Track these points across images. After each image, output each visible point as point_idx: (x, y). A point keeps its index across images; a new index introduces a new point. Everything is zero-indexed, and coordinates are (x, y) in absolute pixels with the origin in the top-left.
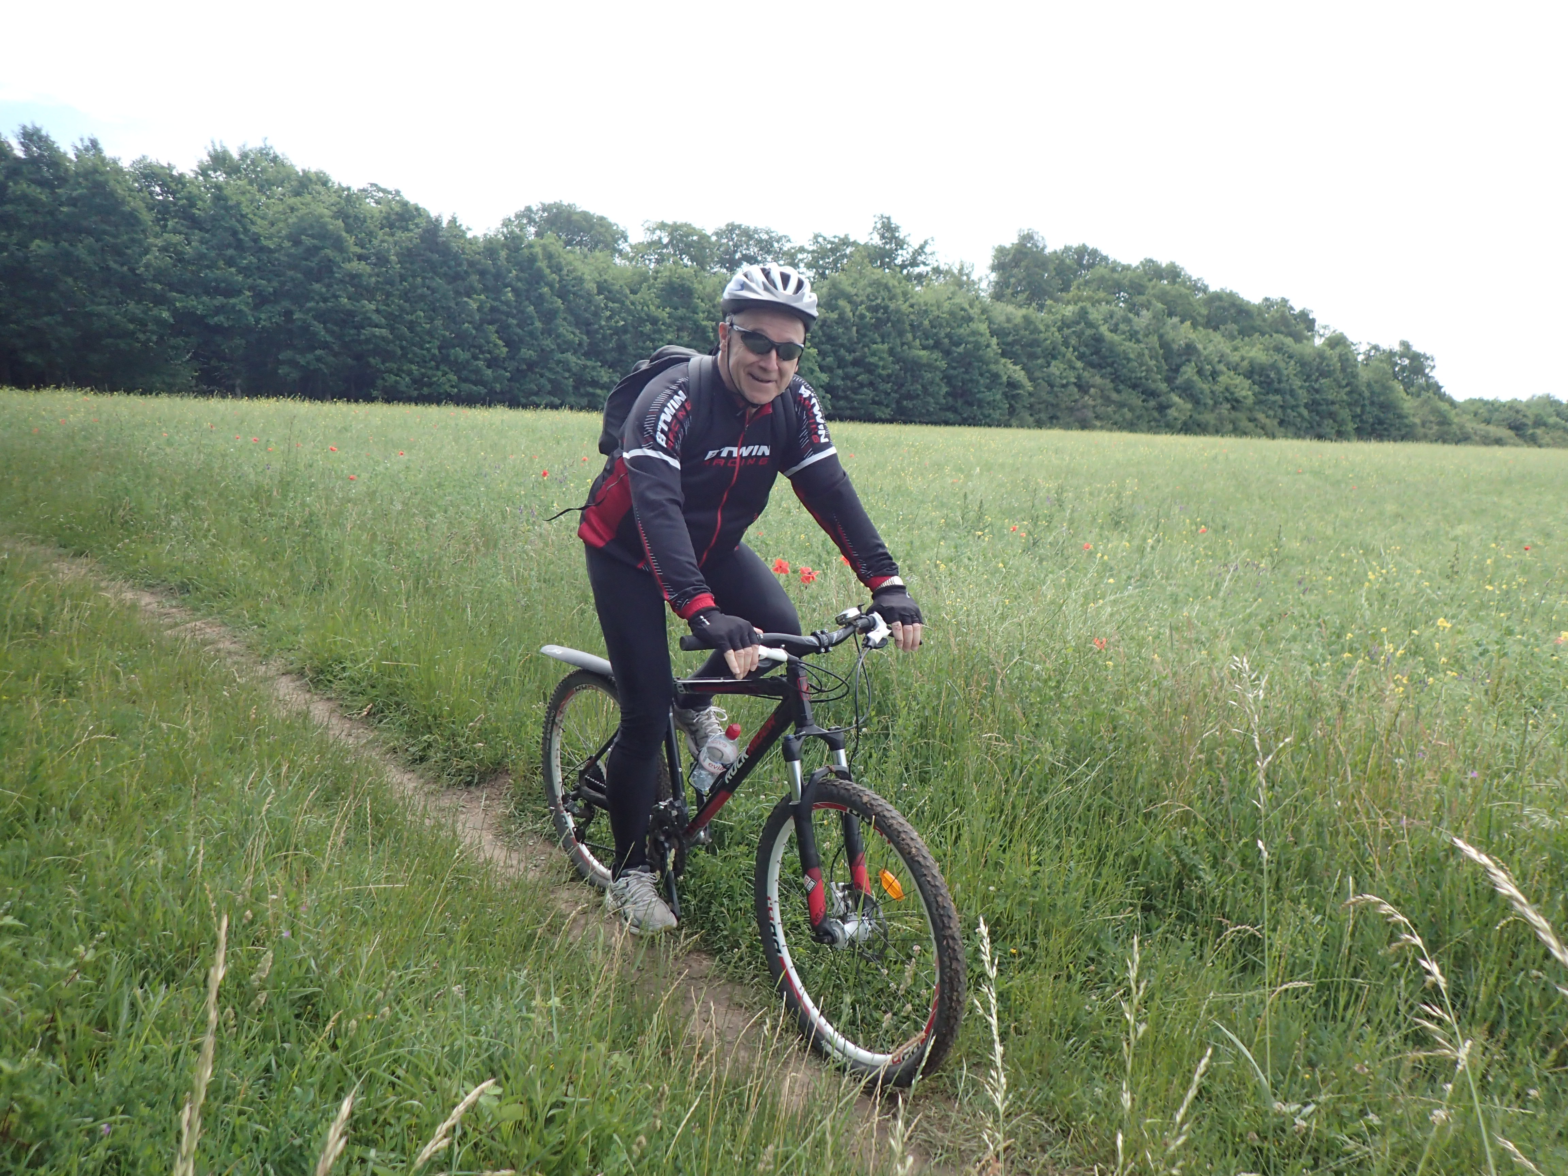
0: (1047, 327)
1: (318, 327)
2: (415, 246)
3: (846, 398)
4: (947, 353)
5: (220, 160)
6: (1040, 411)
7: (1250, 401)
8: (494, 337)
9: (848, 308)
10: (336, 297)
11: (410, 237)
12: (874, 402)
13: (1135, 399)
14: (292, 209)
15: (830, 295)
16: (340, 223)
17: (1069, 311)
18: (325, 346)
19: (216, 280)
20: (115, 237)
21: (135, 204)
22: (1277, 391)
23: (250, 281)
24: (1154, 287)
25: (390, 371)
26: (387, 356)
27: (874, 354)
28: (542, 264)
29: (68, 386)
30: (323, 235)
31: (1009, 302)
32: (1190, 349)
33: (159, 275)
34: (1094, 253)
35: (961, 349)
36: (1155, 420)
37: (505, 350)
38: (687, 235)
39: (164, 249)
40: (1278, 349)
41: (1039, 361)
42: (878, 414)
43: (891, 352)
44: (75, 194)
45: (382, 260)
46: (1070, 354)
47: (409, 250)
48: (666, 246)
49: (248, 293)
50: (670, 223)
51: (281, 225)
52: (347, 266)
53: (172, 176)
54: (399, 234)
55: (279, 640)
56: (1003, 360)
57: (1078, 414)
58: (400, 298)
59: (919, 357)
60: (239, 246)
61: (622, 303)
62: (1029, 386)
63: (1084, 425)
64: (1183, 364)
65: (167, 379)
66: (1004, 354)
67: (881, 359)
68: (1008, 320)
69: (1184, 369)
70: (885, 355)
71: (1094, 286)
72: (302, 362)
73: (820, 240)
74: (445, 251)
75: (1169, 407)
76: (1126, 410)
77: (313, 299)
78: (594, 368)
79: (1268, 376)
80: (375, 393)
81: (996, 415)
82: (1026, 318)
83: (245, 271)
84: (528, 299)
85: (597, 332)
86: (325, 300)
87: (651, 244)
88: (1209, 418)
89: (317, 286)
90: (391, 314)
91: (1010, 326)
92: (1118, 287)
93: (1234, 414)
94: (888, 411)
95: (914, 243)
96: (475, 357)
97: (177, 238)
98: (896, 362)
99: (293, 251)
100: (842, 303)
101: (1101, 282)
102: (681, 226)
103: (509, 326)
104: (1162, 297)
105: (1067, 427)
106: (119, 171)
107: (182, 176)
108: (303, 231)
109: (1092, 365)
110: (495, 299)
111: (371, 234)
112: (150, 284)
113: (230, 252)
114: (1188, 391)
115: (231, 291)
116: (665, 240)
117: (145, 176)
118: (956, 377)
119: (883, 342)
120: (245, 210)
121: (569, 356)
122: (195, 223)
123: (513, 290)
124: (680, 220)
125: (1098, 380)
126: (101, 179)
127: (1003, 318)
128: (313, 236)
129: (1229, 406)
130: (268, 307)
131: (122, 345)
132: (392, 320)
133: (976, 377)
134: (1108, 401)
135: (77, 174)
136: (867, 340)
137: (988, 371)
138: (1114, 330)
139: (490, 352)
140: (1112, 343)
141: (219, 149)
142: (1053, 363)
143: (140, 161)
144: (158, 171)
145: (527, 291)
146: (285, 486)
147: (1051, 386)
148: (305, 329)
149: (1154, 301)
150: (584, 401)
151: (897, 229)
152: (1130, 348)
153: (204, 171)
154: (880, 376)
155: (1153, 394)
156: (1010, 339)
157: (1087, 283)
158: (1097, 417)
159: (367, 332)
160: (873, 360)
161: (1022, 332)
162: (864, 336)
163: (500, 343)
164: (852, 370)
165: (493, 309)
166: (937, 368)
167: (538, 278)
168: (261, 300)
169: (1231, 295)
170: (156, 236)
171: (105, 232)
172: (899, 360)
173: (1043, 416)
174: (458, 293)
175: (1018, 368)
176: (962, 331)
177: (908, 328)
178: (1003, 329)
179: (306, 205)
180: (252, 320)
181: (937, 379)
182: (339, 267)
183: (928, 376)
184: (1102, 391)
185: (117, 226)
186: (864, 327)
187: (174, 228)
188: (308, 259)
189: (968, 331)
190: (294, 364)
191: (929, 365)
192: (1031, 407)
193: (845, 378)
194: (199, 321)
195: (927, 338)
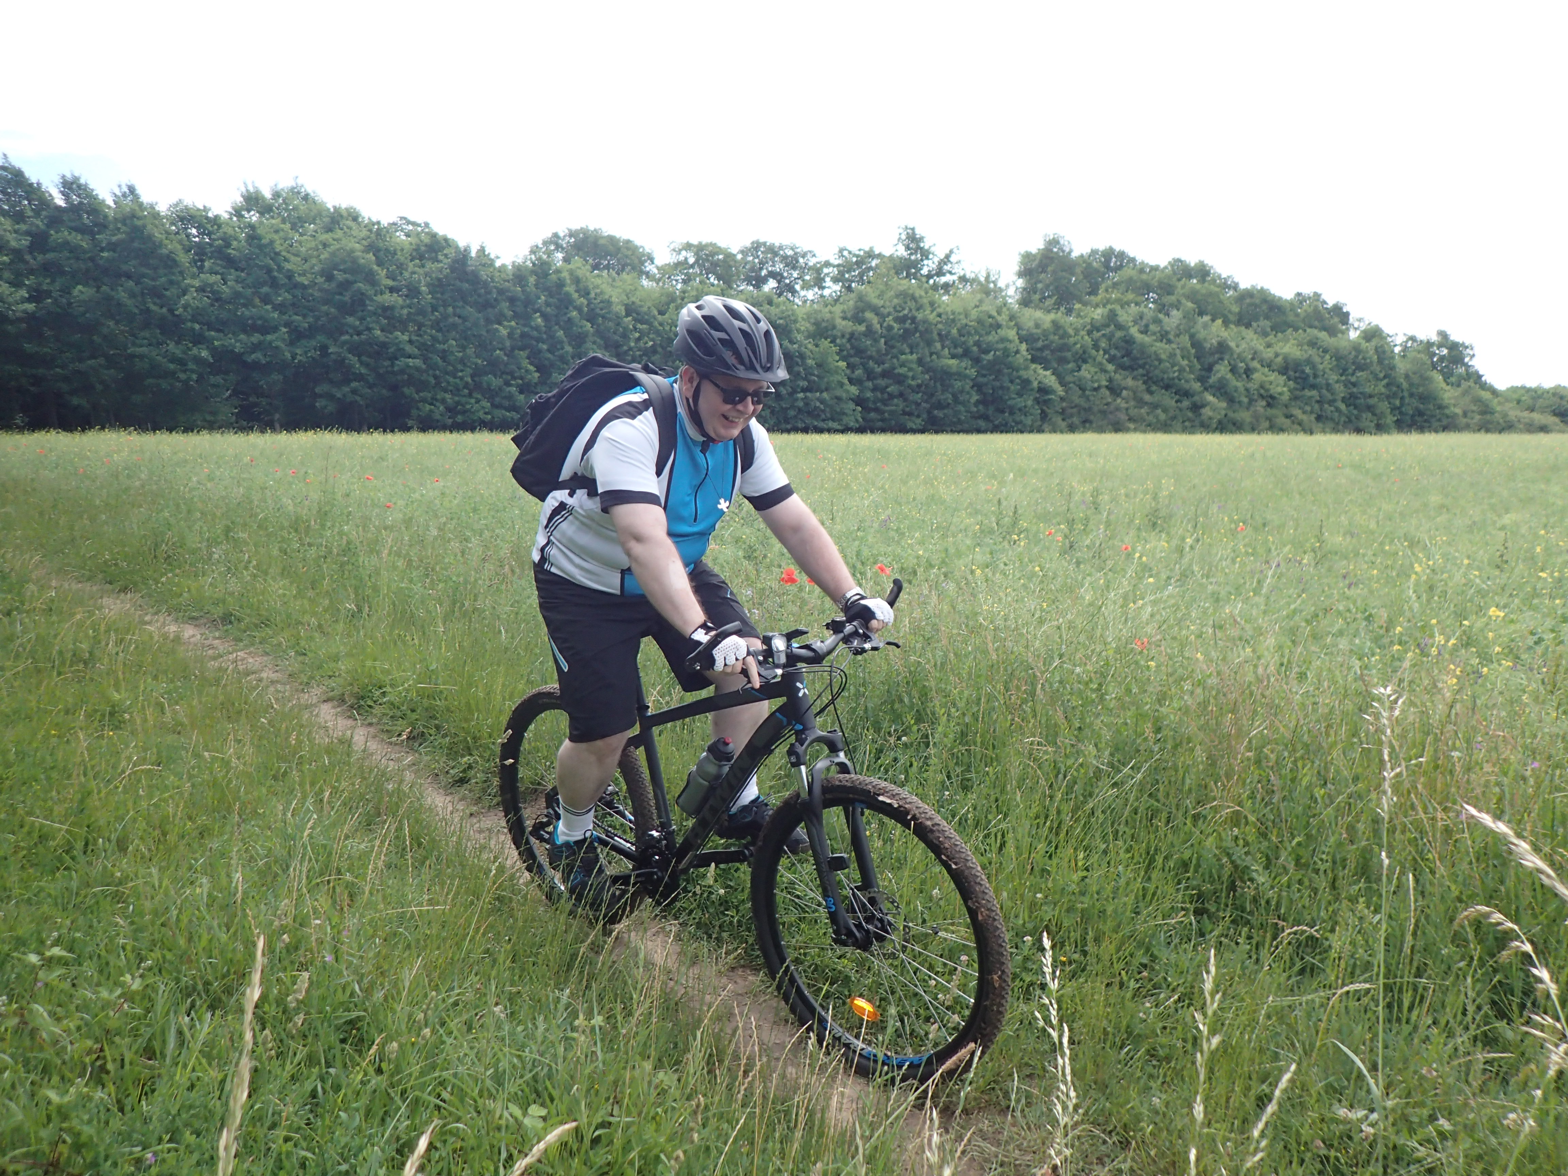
0: (1077, 331)
1: (353, 360)
2: (446, 277)
3: (876, 410)
4: (976, 361)
5: (252, 200)
6: (1072, 416)
7: (1286, 397)
8: (525, 363)
9: (875, 320)
10: (369, 329)
11: (439, 267)
12: (905, 413)
13: (1168, 400)
14: (325, 245)
15: (856, 308)
16: (371, 256)
17: (1098, 314)
18: (360, 378)
19: (252, 318)
20: (153, 279)
21: (172, 246)
22: (1313, 387)
23: (286, 317)
24: (1183, 287)
25: (424, 400)
26: (422, 386)
27: (902, 365)
28: (570, 289)
29: (112, 426)
30: (355, 269)
31: (1037, 307)
32: (1222, 348)
33: (197, 315)
34: (1121, 255)
35: (990, 356)
36: (1189, 420)
37: (537, 375)
38: (713, 254)
39: (201, 290)
40: (1313, 344)
41: (1071, 366)
42: (910, 425)
43: (920, 362)
44: (114, 239)
45: (413, 291)
46: (1100, 357)
47: (439, 280)
48: (692, 266)
49: (284, 330)
50: (695, 243)
51: (314, 261)
52: (379, 298)
53: (207, 218)
54: (429, 265)
55: (320, 667)
56: (1034, 366)
57: (1111, 417)
58: (432, 327)
59: (949, 366)
60: (274, 283)
61: (650, 324)
62: (1060, 391)
63: (1118, 428)
64: (1216, 362)
65: (209, 417)
66: (1033, 360)
67: (910, 369)
68: (1037, 326)
69: (1217, 367)
70: (914, 366)
71: (1123, 287)
72: (339, 395)
73: (845, 253)
74: (474, 279)
75: (1203, 406)
76: (1159, 411)
77: (347, 332)
79: (1303, 372)
80: (410, 423)
81: (1028, 421)
82: (1054, 323)
83: (281, 308)
84: (557, 323)
85: (626, 354)
86: (359, 334)
87: (678, 264)
88: (1244, 416)
89: (350, 320)
90: (424, 344)
91: (1039, 331)
92: (1147, 288)
93: (1270, 412)
94: (919, 421)
95: (940, 253)
96: (508, 384)
97: (213, 278)
98: (926, 372)
99: (326, 286)
100: (869, 315)
101: (1129, 285)
102: (707, 245)
103: (540, 351)
104: (1192, 296)
105: (1101, 430)
106: (156, 215)
107: (217, 217)
108: (335, 267)
109: (1123, 367)
110: (525, 325)
111: (401, 267)
112: (189, 324)
113: (265, 289)
114: (1222, 390)
115: (267, 328)
116: (691, 261)
117: (182, 219)
118: (986, 384)
119: (912, 353)
120: (278, 248)
122: (231, 262)
123: (543, 316)
124: (705, 240)
125: (1130, 382)
126: (139, 223)
127: (1031, 324)
128: (344, 271)
129: (1264, 403)
130: (304, 342)
131: (164, 385)
132: (425, 350)
133: (1007, 384)
134: (1141, 403)
135: (116, 219)
136: (895, 351)
137: (1019, 377)
138: (1145, 331)
139: (522, 378)
140: (1142, 345)
141: (252, 190)
142: (1084, 367)
143: (177, 205)
144: (194, 213)
145: (557, 316)
146: (322, 516)
147: (1083, 389)
148: (341, 362)
149: (1184, 301)
151: (921, 239)
152: (1162, 348)
153: (238, 212)
154: (909, 386)
155: (1187, 394)
156: (1040, 344)
157: (1115, 285)
158: (1130, 419)
159: (401, 363)
160: (903, 370)
161: (1052, 337)
162: (893, 347)
163: (532, 368)
164: (882, 382)
165: (523, 335)
166: (966, 377)
167: (566, 302)
168: (297, 335)
169: (1262, 291)
170: (194, 277)
171: (144, 276)
172: (928, 370)
173: (1076, 420)
174: (488, 321)
175: (1048, 373)
176: (990, 338)
177: (936, 338)
178: (1032, 335)
179: (337, 240)
180: (288, 355)
181: (967, 388)
182: (372, 300)
183: (958, 384)
184: (1135, 393)
185: (155, 269)
186: (892, 338)
187: (211, 268)
188: (341, 294)
189: (997, 338)
190: (331, 397)
191: (959, 374)
192: (1063, 412)
193: (874, 389)
194: (237, 359)
195: (955, 347)
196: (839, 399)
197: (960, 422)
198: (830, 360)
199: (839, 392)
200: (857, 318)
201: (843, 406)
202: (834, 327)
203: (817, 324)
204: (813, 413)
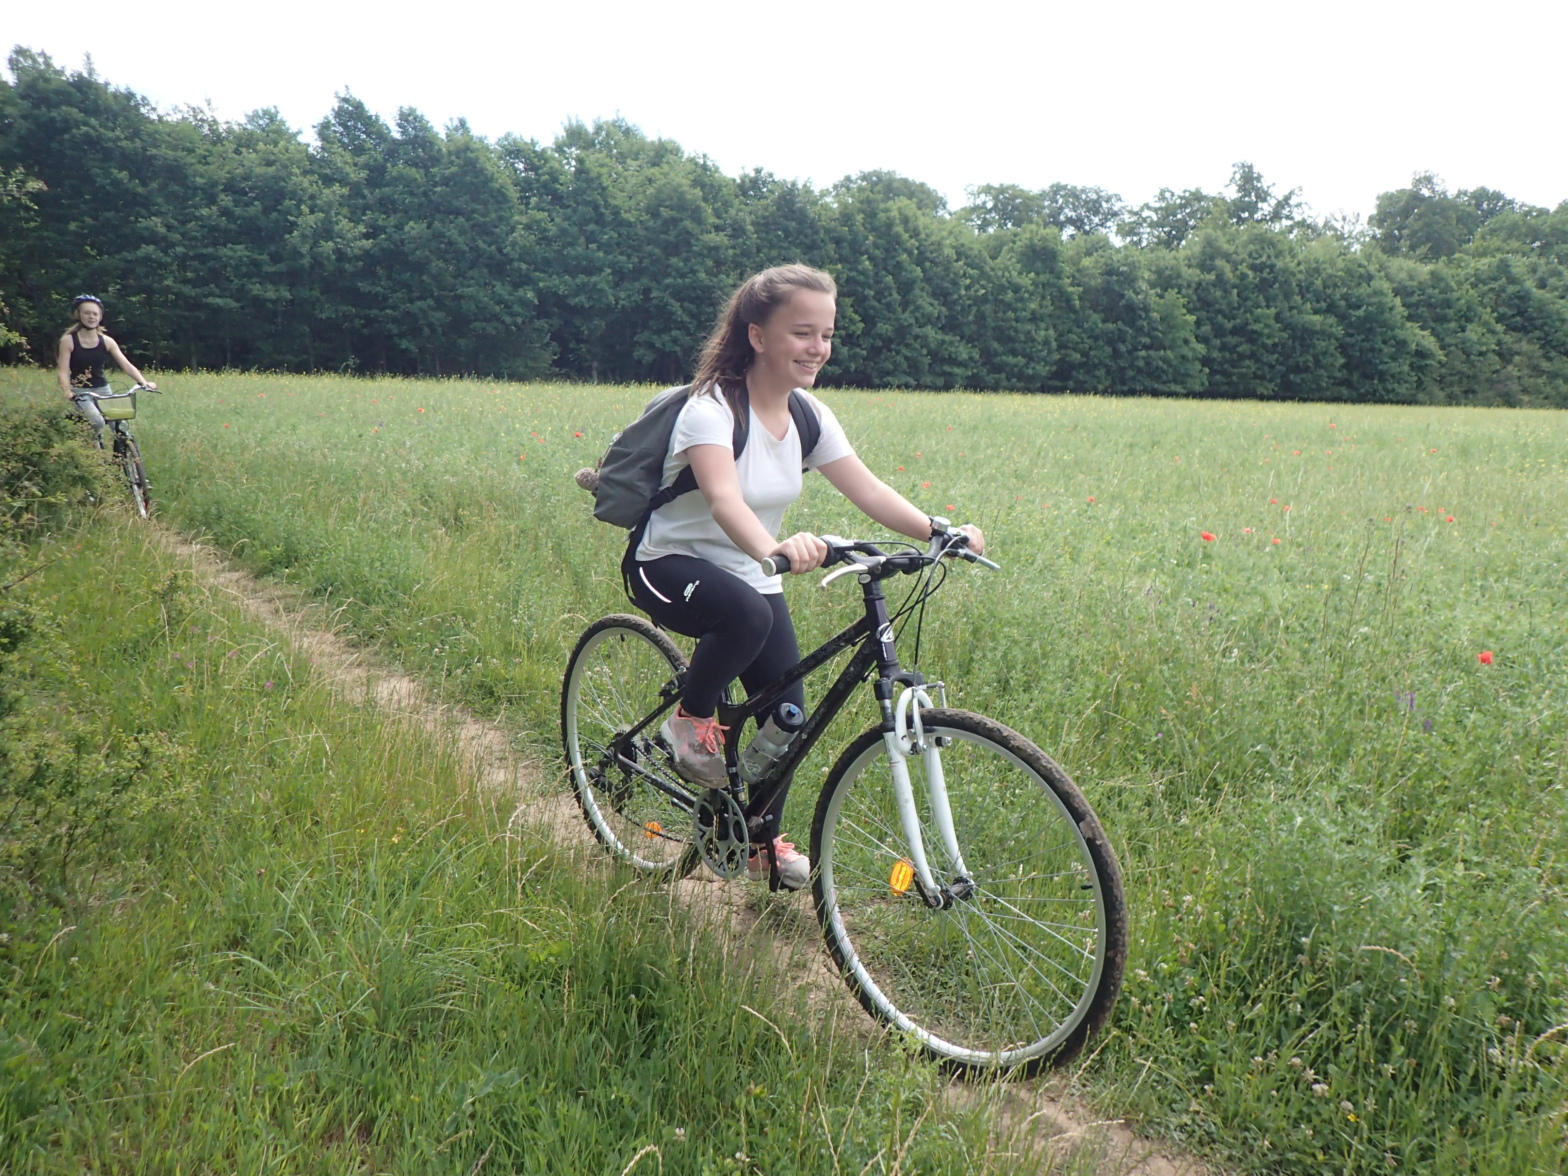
1: (675, 307)
2: (772, 214)
3: (1224, 373)
4: (1342, 318)
5: (575, 135)
6: (1451, 385)
9: (1227, 268)
10: (693, 272)
11: (766, 205)
12: (1255, 376)
14: (650, 181)
16: (698, 192)
17: (1485, 264)
18: (682, 326)
19: (577, 257)
20: (483, 216)
21: (502, 180)
23: (610, 257)
27: (1257, 320)
28: (899, 229)
30: (681, 205)
31: (1406, 256)
33: (525, 254)
34: (1498, 196)
35: (1361, 313)
37: (862, 325)
38: (1013, 198)
39: (528, 227)
41: (1453, 325)
42: (1260, 390)
43: (1278, 318)
44: (447, 172)
45: (738, 231)
46: (1487, 314)
47: (764, 218)
49: (609, 271)
51: (640, 197)
52: (706, 237)
53: (534, 152)
56: (1409, 324)
57: (1499, 386)
59: (1311, 323)
60: (599, 220)
61: (981, 269)
62: (1440, 355)
63: (1510, 402)
65: (530, 364)
66: (1410, 318)
67: (1267, 326)
68: (1411, 277)
70: (1272, 322)
71: (1503, 235)
72: (658, 344)
74: (801, 217)
77: (669, 275)
78: (951, 343)
81: (1402, 389)
82: (1432, 273)
83: (606, 247)
84: (885, 269)
85: (955, 303)
86: (683, 276)
87: (975, 209)
89: (674, 260)
91: (1415, 283)
92: (1535, 234)
94: (1271, 386)
95: (1278, 193)
97: (540, 215)
98: (1284, 330)
99: (651, 223)
100: (1220, 263)
101: (1512, 231)
102: (1008, 188)
103: (865, 298)
105: (1486, 403)
106: (486, 149)
107: (544, 151)
108: (661, 203)
109: (1515, 328)
110: (850, 270)
111: (726, 204)
113: (591, 227)
115: (592, 269)
116: (990, 205)
117: (510, 153)
118: (1353, 345)
119: (1268, 307)
120: (606, 182)
121: (929, 330)
122: (558, 199)
123: (870, 258)
125: (1525, 346)
126: (472, 156)
127: (1403, 275)
128: (671, 208)
130: (626, 284)
131: (490, 330)
133: (1379, 345)
134: (1537, 371)
135: (450, 153)
136: (1249, 303)
137: (1394, 338)
138: (1542, 285)
139: (845, 328)
140: (1540, 302)
141: (574, 123)
142: (1469, 327)
143: (506, 138)
144: (523, 147)
145: (884, 260)
147: (1467, 354)
148: (663, 308)
150: (940, 381)
153: (560, 147)
154: (1264, 346)
156: (1415, 298)
157: (1493, 232)
158: (1525, 391)
160: (1257, 327)
161: (1430, 291)
162: (1246, 299)
163: (857, 317)
164: (1232, 340)
165: (849, 280)
166: (1330, 336)
167: (892, 244)
168: (620, 276)
170: (521, 213)
171: (474, 211)
172: (1286, 327)
173: (1456, 390)
175: (1425, 333)
176: (1362, 291)
177: (1297, 290)
178: (1405, 287)
179: (665, 175)
180: (612, 299)
181: (1332, 349)
182: (698, 239)
183: (1321, 345)
184: (1530, 358)
185: (485, 204)
186: (1246, 288)
187: (537, 204)
188: (666, 233)
189: (1369, 290)
190: (651, 346)
191: (1323, 332)
192: (1441, 381)
193: (1223, 348)
194: (560, 302)
195: (1318, 302)
196: (1183, 357)
197: (1320, 389)
198: (1177, 313)
199: (1185, 351)
200: (1205, 267)
201: (1189, 366)
202: (1179, 276)
203: (1159, 272)
204: (1154, 374)
